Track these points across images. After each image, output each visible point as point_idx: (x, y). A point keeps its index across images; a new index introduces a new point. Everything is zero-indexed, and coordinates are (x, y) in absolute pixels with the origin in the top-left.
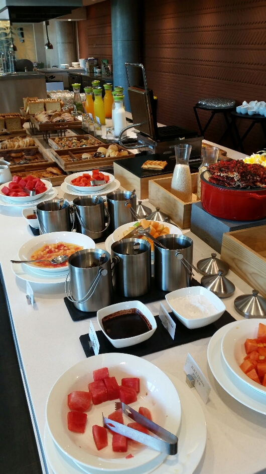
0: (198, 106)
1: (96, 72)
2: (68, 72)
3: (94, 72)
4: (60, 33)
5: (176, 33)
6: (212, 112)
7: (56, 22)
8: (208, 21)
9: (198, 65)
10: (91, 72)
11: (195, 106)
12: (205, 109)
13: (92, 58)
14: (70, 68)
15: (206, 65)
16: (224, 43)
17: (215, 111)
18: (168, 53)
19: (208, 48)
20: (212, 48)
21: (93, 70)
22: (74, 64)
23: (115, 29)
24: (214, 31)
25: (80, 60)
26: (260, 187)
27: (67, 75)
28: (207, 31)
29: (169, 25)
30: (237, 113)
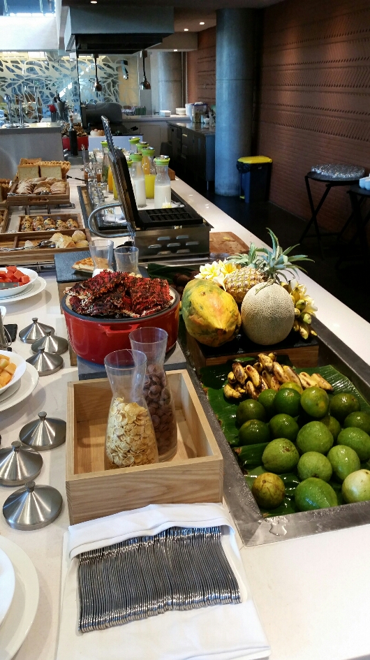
0: (311, 175)
1: (204, 123)
2: (167, 121)
3: (200, 122)
4: (163, 67)
5: (299, 69)
6: (326, 186)
7: (159, 53)
8: (338, 52)
9: (323, 115)
10: (197, 123)
11: (306, 174)
12: (319, 180)
13: (200, 103)
14: (172, 116)
15: (332, 117)
16: (356, 85)
17: (332, 183)
18: (287, 97)
19: (336, 92)
20: (341, 93)
21: (200, 120)
22: (179, 110)
23: (221, 62)
24: (344, 67)
25: (186, 105)
26: (129, 317)
27: (165, 125)
28: (335, 68)
29: (290, 59)
30: (360, 187)
